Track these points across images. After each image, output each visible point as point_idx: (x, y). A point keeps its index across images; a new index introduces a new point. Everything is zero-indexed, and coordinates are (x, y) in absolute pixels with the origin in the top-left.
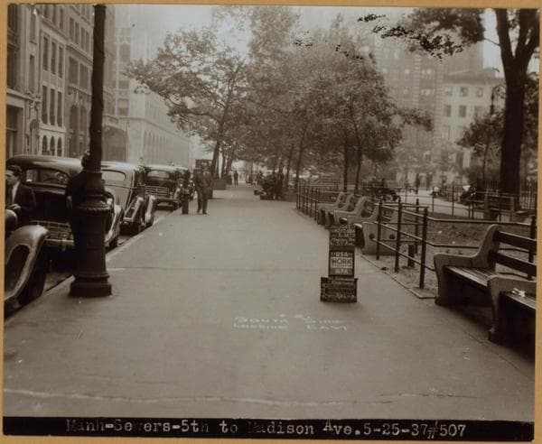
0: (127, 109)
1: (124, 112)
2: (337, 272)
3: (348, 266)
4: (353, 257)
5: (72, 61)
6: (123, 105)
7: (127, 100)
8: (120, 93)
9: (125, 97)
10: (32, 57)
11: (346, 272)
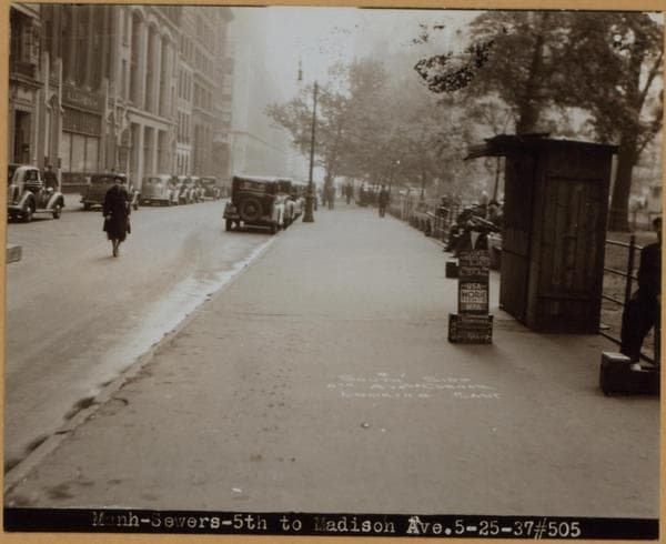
5: (196, 86)
10: (173, 88)
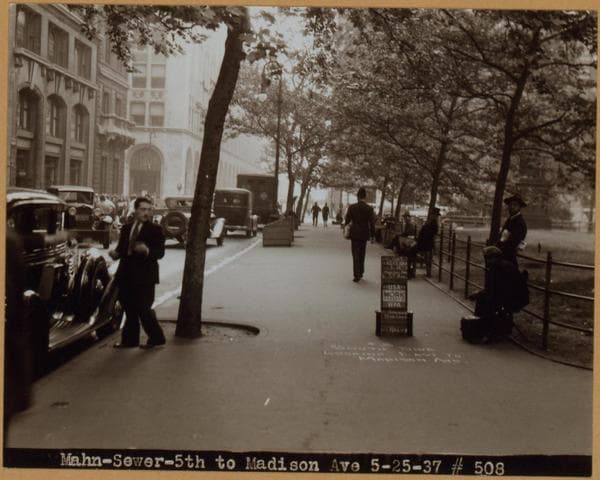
0: (162, 118)
1: (157, 121)
2: (390, 305)
3: (400, 299)
4: (406, 290)
6: (156, 111)
7: (162, 104)
8: (153, 93)
9: (159, 100)
11: (399, 305)
